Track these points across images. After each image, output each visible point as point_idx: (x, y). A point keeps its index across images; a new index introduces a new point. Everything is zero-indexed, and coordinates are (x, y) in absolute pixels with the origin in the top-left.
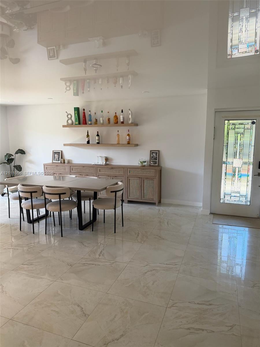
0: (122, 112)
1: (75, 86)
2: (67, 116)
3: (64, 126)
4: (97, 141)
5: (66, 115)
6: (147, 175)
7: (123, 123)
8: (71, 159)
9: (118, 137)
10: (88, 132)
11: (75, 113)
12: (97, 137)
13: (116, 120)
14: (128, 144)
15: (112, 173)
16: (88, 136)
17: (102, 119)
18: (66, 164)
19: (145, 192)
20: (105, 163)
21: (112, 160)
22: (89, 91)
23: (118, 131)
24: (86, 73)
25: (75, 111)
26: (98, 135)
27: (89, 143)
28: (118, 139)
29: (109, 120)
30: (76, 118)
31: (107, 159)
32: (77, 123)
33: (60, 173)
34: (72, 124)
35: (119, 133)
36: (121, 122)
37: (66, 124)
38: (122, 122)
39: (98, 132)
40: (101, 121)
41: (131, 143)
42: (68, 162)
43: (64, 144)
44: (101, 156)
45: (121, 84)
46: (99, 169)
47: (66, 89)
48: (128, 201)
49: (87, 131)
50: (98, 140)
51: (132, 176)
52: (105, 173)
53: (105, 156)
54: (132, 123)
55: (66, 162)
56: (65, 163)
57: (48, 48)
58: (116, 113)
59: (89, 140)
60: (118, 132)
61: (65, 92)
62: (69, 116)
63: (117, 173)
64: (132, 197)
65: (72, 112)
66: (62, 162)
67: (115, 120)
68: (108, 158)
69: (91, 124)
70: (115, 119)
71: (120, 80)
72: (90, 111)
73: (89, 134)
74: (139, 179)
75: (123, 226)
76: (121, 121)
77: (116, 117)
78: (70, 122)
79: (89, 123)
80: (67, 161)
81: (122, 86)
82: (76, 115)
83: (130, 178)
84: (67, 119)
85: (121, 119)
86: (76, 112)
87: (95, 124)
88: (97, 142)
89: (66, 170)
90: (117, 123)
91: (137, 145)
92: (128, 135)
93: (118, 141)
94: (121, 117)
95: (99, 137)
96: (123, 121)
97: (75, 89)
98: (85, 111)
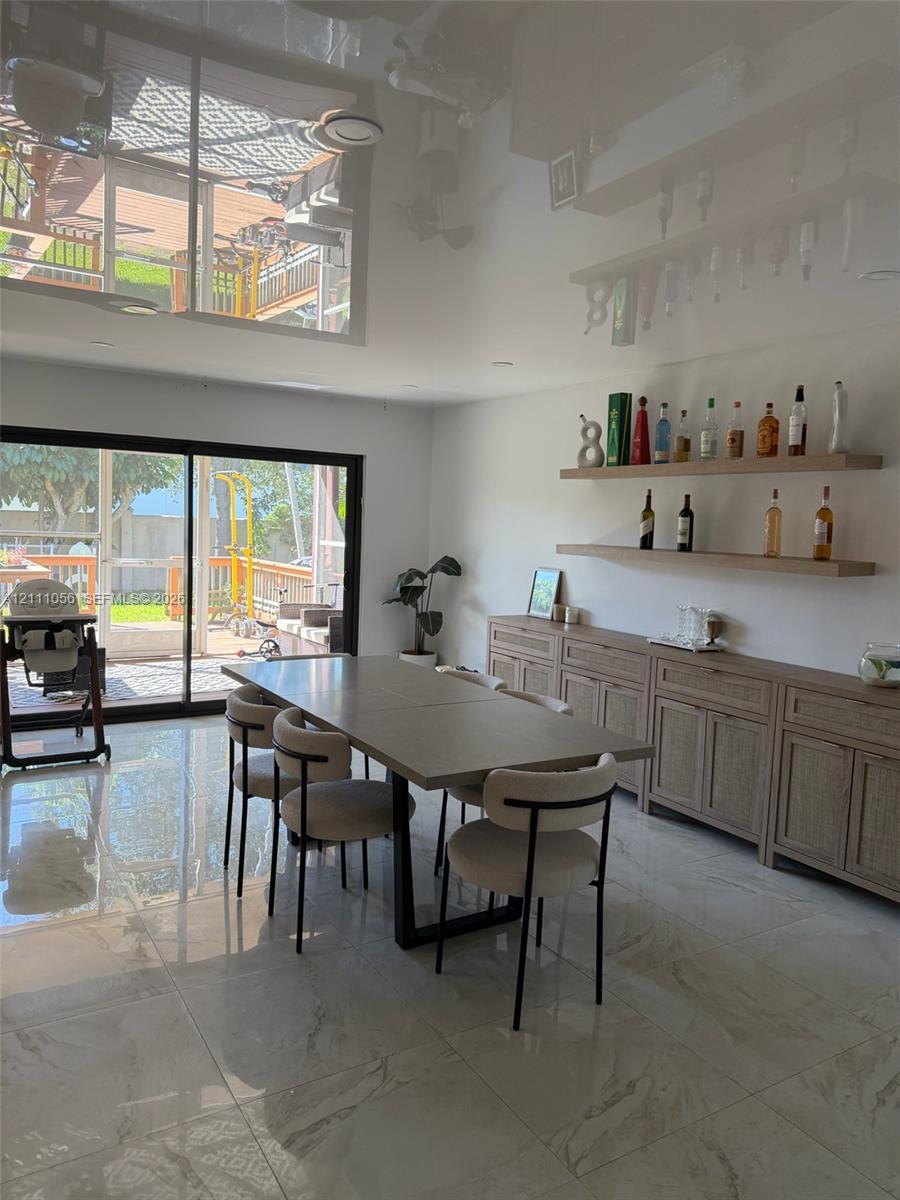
0: (800, 397)
1: (620, 300)
2: (584, 431)
3: (566, 474)
4: (679, 539)
5: (580, 428)
6: (887, 740)
7: (798, 450)
8: (589, 610)
9: (772, 520)
10: (649, 497)
11: (610, 415)
12: (680, 519)
13: (768, 440)
14: (815, 559)
15: (716, 697)
16: (648, 513)
17: (707, 436)
18: (566, 627)
19: (867, 833)
20: (709, 640)
21: (741, 630)
22: (669, 315)
23: (776, 492)
24: (664, 231)
25: (610, 410)
26: (687, 512)
27: (650, 547)
28: (771, 531)
29: (738, 439)
30: (613, 439)
31: (718, 626)
32: (614, 459)
33: (532, 659)
34: (600, 464)
35: (780, 503)
36: (790, 447)
37: (574, 465)
38: (795, 447)
39: (688, 497)
40: (702, 446)
41: (832, 557)
42: (574, 620)
43: (558, 546)
44: (696, 606)
45: (803, 259)
46: (662, 665)
47: (590, 317)
48: (775, 853)
49: (647, 494)
50: (683, 534)
51: (809, 732)
52: (688, 690)
53: (716, 609)
54: (839, 451)
55: (567, 620)
56: (564, 622)
57: (554, 162)
58: (770, 405)
59: (652, 533)
60: (776, 497)
61: (586, 333)
62: (591, 433)
63: (740, 703)
64: (795, 842)
65: (601, 415)
66: (554, 618)
67: (764, 437)
68: (724, 620)
69: (667, 462)
70: (765, 432)
71: (802, 240)
72: (665, 405)
73: (653, 508)
74: (841, 752)
75: (599, 1001)
76: (791, 443)
77: (771, 426)
78: (591, 455)
79: (657, 458)
80: (570, 615)
81: (807, 270)
82: (614, 426)
83: (796, 740)
84: (580, 443)
85: (791, 433)
86: (615, 412)
87: (678, 462)
88: (679, 541)
89: (547, 650)
90: (773, 451)
91: (869, 569)
92: (824, 514)
93: (771, 543)
94: (791, 423)
95: (688, 519)
96: (800, 443)
97: (619, 313)
98: (647, 407)
